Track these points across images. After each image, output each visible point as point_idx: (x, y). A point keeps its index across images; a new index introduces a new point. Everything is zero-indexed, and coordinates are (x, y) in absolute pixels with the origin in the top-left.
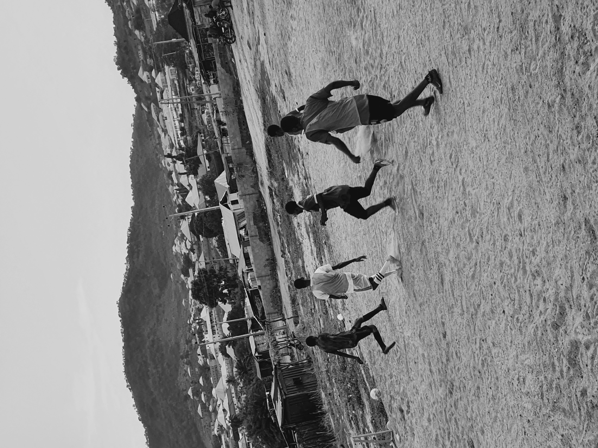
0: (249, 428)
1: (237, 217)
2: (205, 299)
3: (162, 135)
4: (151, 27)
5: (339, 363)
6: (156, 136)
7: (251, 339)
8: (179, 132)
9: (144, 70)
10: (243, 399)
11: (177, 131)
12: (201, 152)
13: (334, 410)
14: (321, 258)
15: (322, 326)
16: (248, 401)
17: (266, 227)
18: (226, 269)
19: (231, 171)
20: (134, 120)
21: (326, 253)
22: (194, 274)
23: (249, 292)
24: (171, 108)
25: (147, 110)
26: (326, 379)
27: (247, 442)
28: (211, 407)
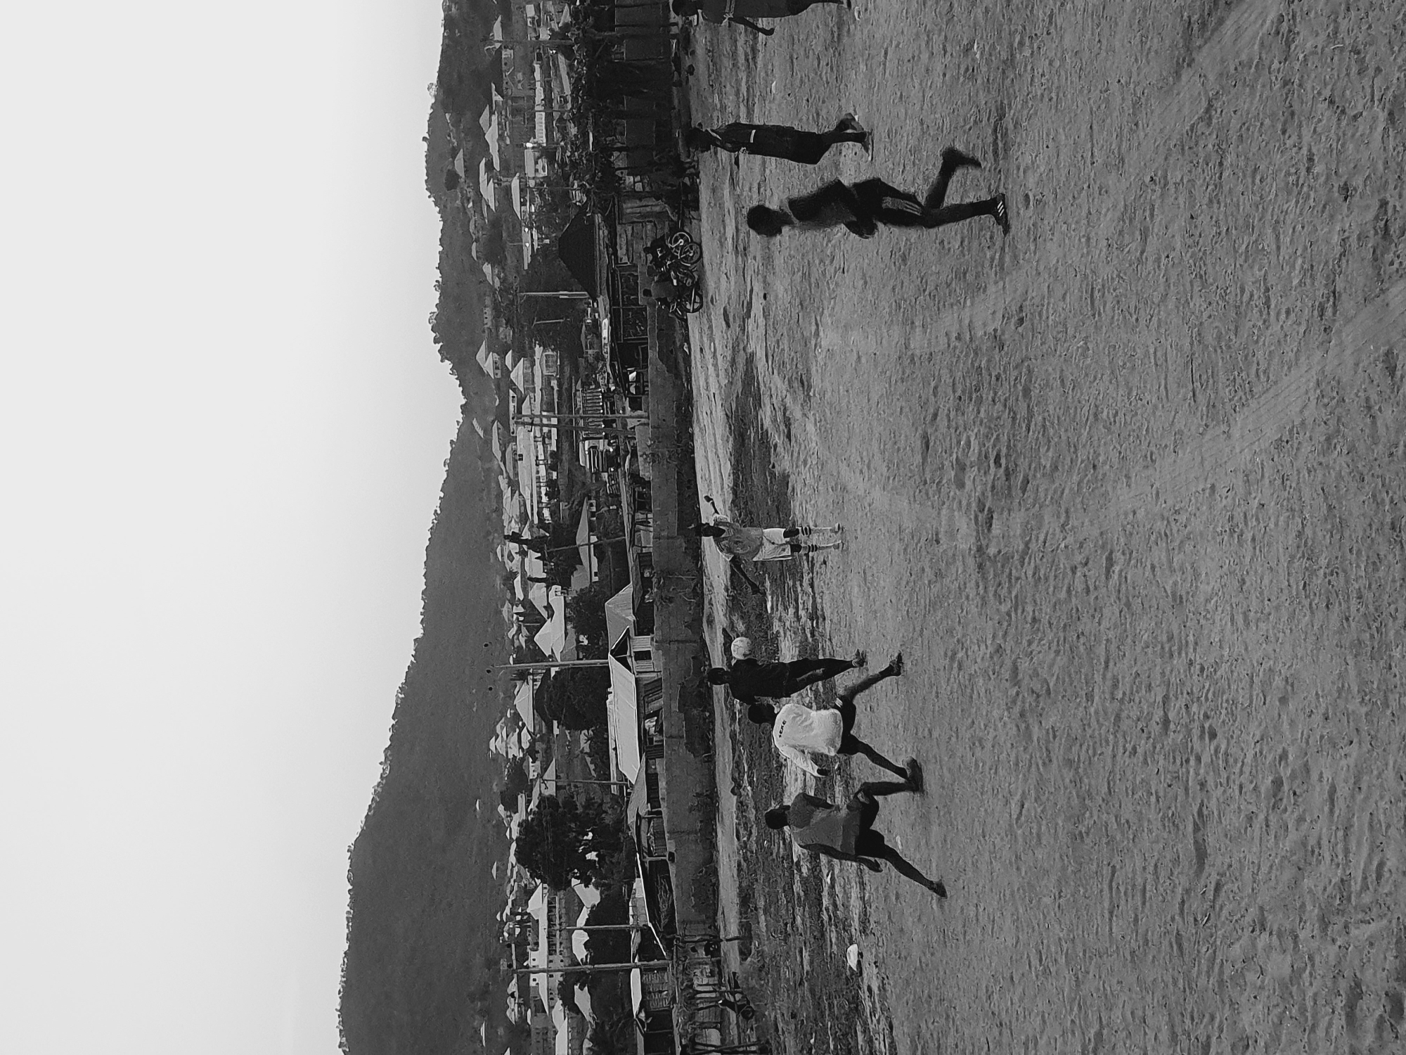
1: (642, 689)
2: (544, 870)
3: (507, 493)
4: (518, 261)
6: (494, 492)
8: (544, 490)
9: (490, 349)
11: (539, 486)
12: (583, 535)
17: (705, 719)
18: (601, 805)
19: (645, 585)
20: (452, 453)
22: (527, 807)
23: (647, 865)
24: (535, 437)
25: (481, 433)
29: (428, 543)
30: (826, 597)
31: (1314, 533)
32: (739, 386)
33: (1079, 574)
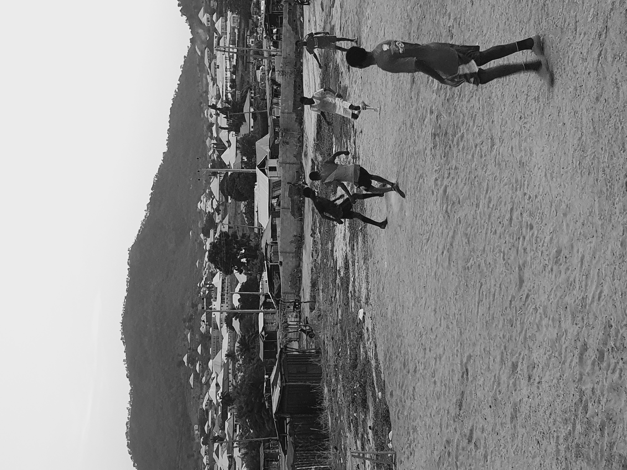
0: (240, 409)
1: (272, 185)
2: (221, 265)
3: (211, 84)
5: (350, 360)
6: (205, 83)
7: (261, 315)
8: (229, 84)
9: (206, 11)
10: (239, 378)
11: (227, 82)
12: (247, 109)
13: (334, 408)
14: (354, 245)
15: (340, 317)
16: (245, 381)
17: (300, 201)
18: (249, 237)
19: (276, 135)
20: (184, 62)
21: (359, 241)
22: (214, 236)
23: (269, 266)
24: (226, 57)
25: (200, 54)
26: (332, 374)
27: (235, 423)
28: (204, 378)
29: (171, 106)
30: (361, 149)
31: (586, 139)
33: (478, 148)
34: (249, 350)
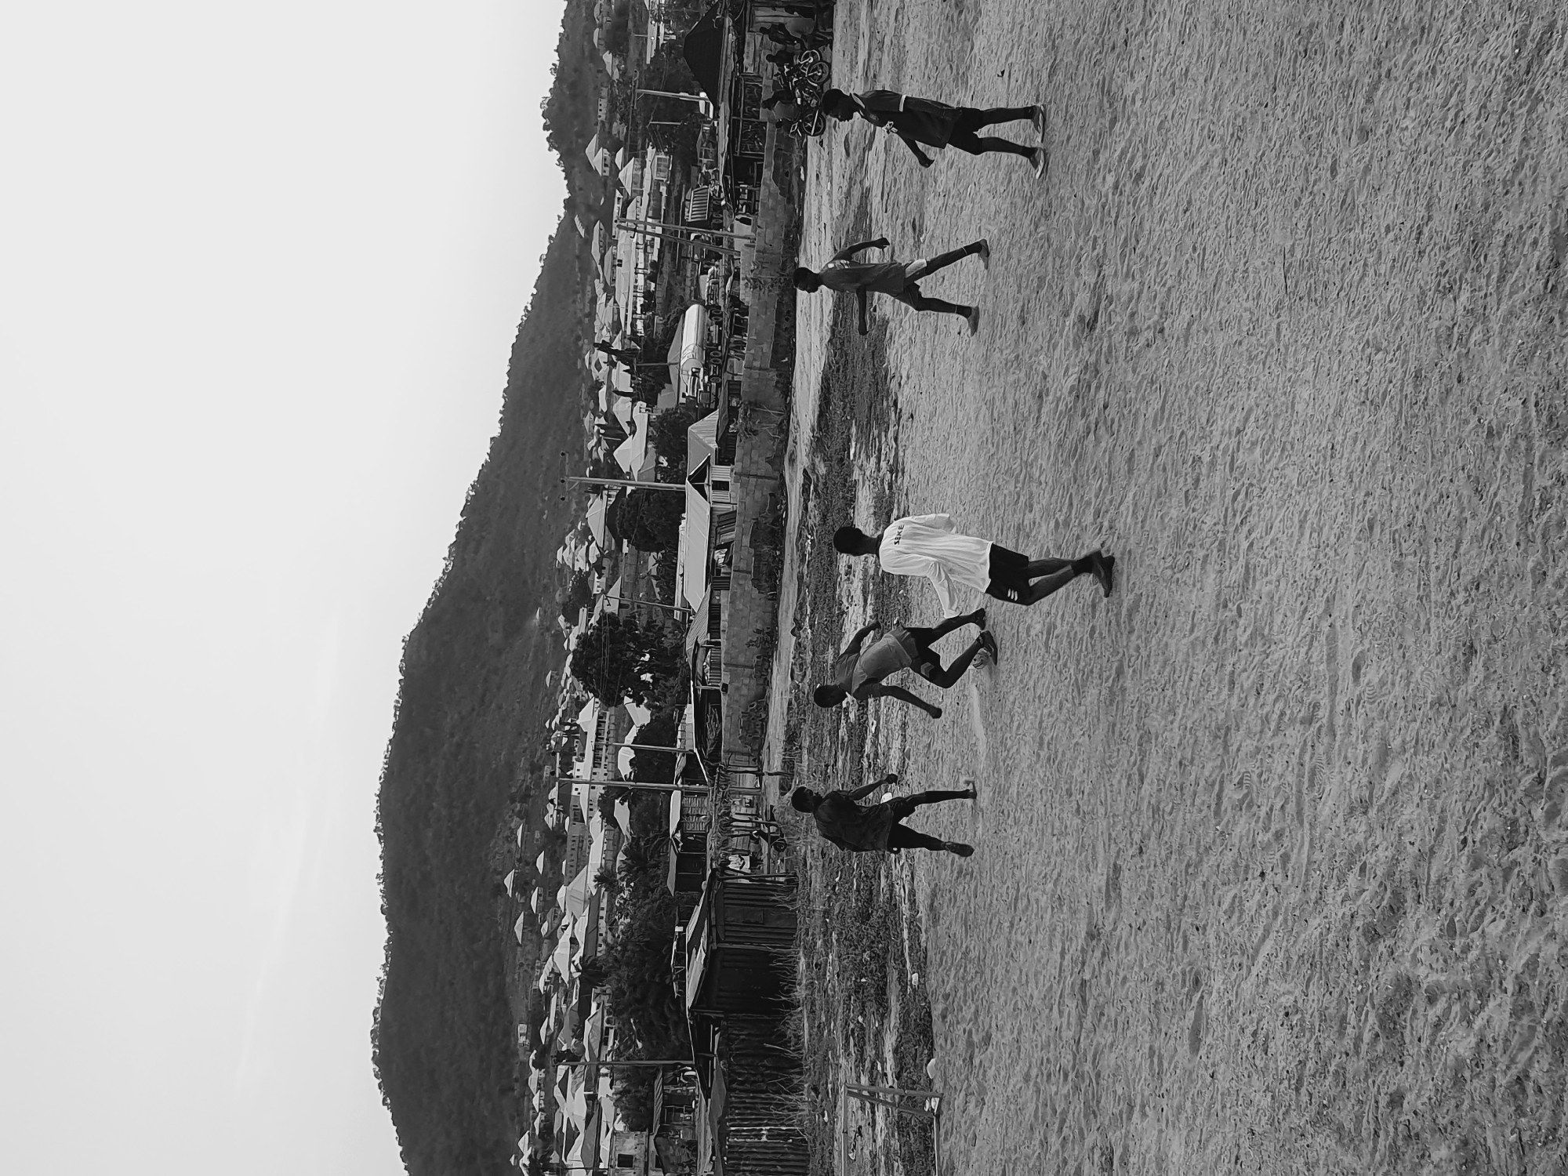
0: (617, 994)
1: (716, 519)
2: (598, 684)
3: (602, 298)
4: (640, 54)
5: (857, 900)
6: (589, 296)
7: (676, 797)
8: (640, 301)
9: (601, 144)
10: (621, 927)
11: (636, 297)
13: (817, 1003)
16: (632, 935)
17: (774, 558)
18: (662, 628)
19: (731, 414)
20: (549, 248)
22: (588, 621)
23: (700, 693)
24: (637, 244)
25: (582, 234)
26: (818, 930)
27: (606, 1025)
28: (545, 926)
30: (908, 452)
32: (850, 220)
34: (645, 873)
